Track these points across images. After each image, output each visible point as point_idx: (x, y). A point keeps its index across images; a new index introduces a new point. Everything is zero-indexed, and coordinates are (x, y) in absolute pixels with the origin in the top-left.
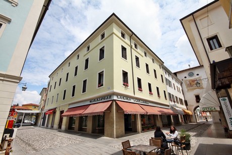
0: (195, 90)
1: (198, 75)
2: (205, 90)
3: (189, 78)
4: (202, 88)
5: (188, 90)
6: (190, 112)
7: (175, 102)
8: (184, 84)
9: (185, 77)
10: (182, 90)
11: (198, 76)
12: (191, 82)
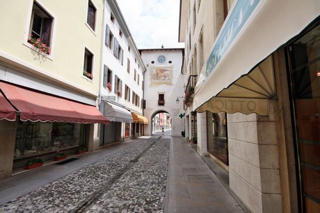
0: (160, 86)
1: (170, 62)
2: (173, 87)
3: (157, 65)
4: (170, 84)
5: (152, 84)
6: (145, 120)
7: (119, 94)
8: (148, 73)
9: (153, 62)
10: (143, 83)
11: (170, 65)
12: (158, 71)
